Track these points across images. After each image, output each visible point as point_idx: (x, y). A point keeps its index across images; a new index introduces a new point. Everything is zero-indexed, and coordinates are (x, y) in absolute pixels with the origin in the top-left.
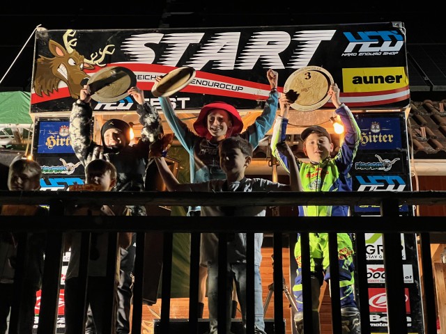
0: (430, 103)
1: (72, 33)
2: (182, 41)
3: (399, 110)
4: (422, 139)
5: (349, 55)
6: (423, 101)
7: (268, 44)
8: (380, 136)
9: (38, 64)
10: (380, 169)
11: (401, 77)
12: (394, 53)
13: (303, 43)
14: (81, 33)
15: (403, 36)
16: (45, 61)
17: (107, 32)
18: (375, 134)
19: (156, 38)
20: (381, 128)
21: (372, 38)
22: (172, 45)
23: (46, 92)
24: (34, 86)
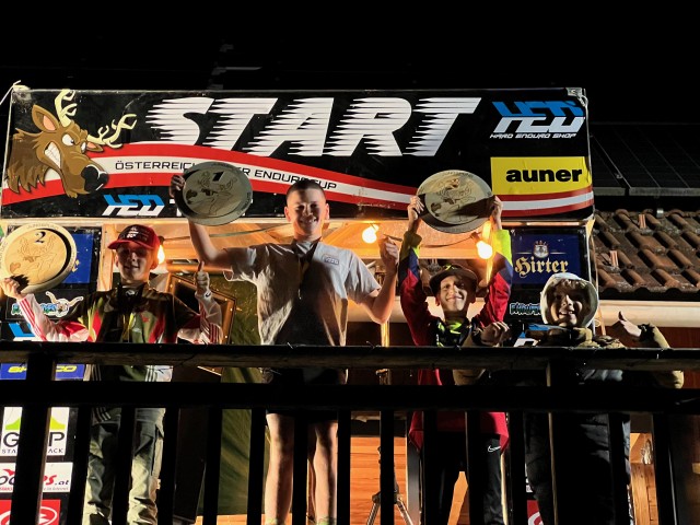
0: (624, 214)
1: (69, 95)
2: (242, 110)
3: (577, 224)
4: (612, 269)
5: (501, 136)
6: (614, 211)
7: (377, 117)
8: (548, 263)
9: (14, 143)
11: (580, 172)
12: (570, 136)
13: (431, 116)
14: (84, 95)
15: (584, 109)
16: (25, 137)
17: (124, 95)
18: (541, 260)
19: (201, 104)
20: (549, 250)
21: (536, 111)
22: (227, 117)
23: (26, 187)
24: (7, 178)
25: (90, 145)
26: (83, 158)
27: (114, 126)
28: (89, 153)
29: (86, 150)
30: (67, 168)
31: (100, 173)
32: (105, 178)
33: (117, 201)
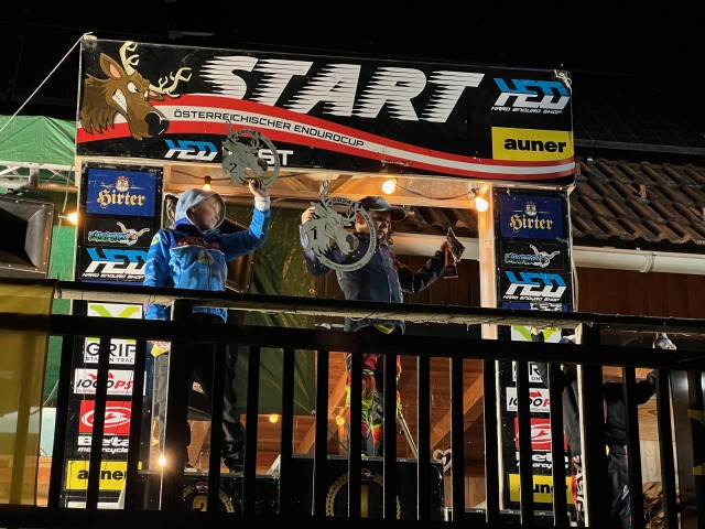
2: (283, 70)
3: (560, 189)
5: (500, 109)
7: (397, 85)
8: (537, 221)
9: (85, 87)
10: (535, 264)
11: (564, 144)
12: (557, 112)
13: (443, 87)
18: (531, 217)
19: (248, 63)
20: (538, 209)
21: (530, 89)
22: (270, 76)
23: (98, 128)
24: (81, 118)
25: (151, 93)
26: (146, 104)
27: (172, 78)
28: (151, 101)
29: (149, 98)
30: (133, 113)
31: (161, 119)
32: (166, 124)
33: (177, 145)
